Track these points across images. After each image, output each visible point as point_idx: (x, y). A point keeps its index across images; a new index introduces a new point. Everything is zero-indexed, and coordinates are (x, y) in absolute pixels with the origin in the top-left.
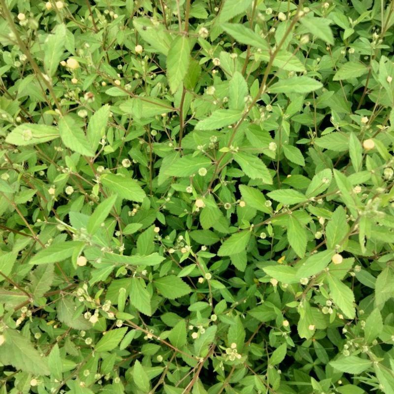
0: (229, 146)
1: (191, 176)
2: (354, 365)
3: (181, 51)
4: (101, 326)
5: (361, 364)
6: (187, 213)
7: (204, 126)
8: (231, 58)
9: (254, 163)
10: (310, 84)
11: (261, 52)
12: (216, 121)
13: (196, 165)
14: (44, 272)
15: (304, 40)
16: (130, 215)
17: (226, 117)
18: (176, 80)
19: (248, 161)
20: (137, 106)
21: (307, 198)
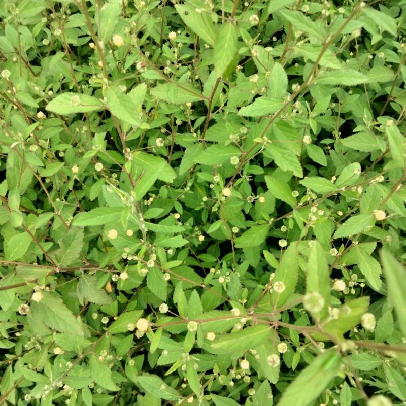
0: (262, 137)
1: (218, 166)
2: (366, 362)
3: (228, 37)
4: (112, 311)
5: (372, 362)
6: (203, 206)
7: (247, 112)
8: (267, 51)
9: (287, 155)
10: (357, 78)
11: (300, 46)
12: (258, 108)
13: (226, 154)
14: (73, 240)
15: (356, 33)
16: (145, 204)
17: (268, 105)
18: (222, 64)
19: (280, 153)
20: (173, 91)
21: (338, 188)
